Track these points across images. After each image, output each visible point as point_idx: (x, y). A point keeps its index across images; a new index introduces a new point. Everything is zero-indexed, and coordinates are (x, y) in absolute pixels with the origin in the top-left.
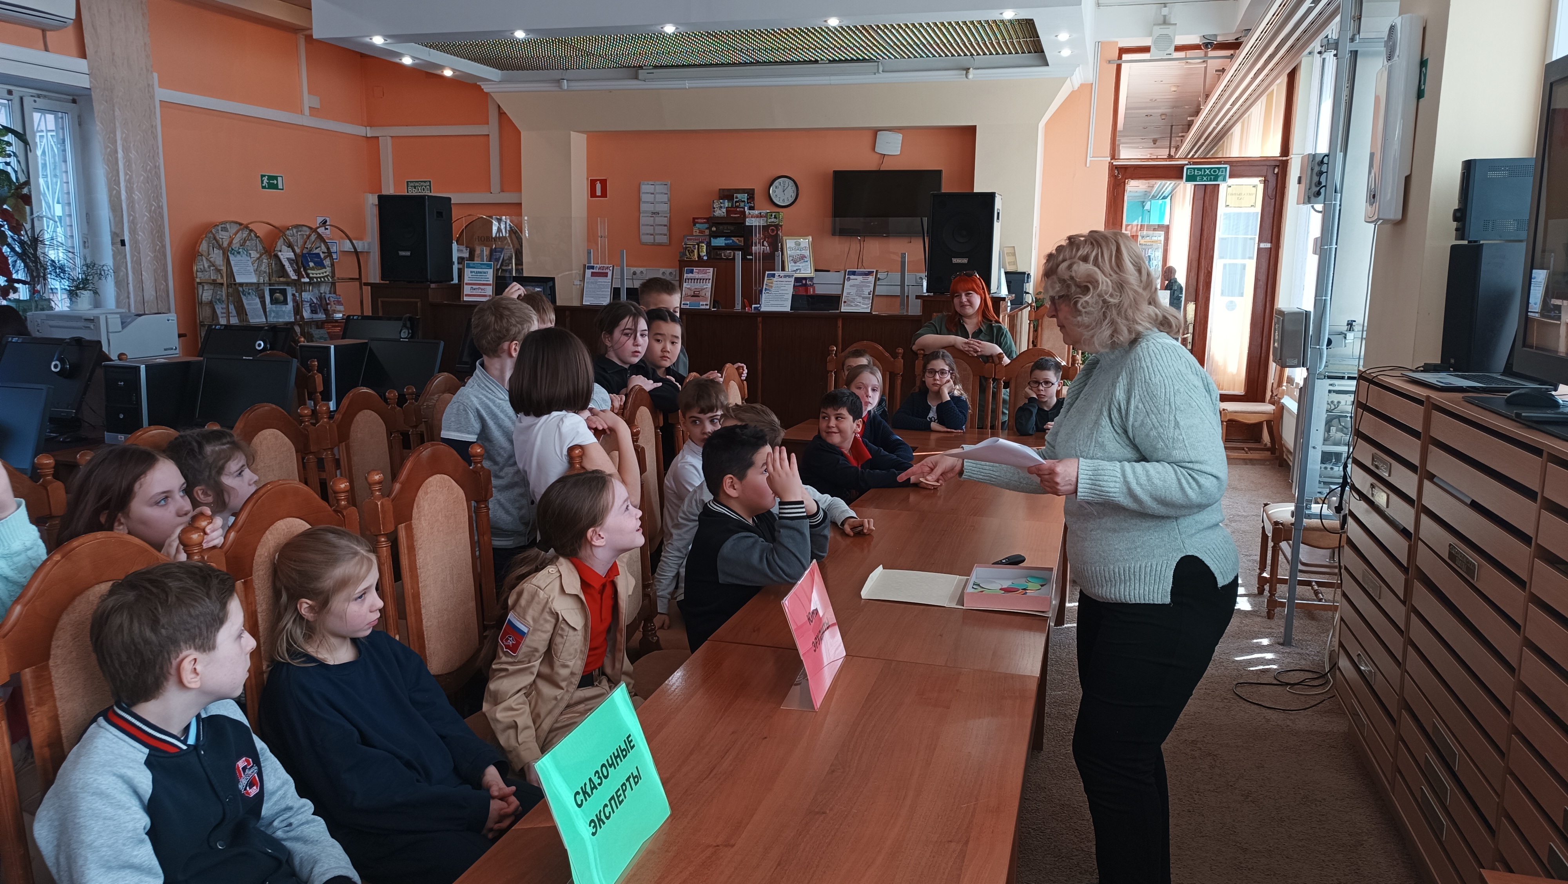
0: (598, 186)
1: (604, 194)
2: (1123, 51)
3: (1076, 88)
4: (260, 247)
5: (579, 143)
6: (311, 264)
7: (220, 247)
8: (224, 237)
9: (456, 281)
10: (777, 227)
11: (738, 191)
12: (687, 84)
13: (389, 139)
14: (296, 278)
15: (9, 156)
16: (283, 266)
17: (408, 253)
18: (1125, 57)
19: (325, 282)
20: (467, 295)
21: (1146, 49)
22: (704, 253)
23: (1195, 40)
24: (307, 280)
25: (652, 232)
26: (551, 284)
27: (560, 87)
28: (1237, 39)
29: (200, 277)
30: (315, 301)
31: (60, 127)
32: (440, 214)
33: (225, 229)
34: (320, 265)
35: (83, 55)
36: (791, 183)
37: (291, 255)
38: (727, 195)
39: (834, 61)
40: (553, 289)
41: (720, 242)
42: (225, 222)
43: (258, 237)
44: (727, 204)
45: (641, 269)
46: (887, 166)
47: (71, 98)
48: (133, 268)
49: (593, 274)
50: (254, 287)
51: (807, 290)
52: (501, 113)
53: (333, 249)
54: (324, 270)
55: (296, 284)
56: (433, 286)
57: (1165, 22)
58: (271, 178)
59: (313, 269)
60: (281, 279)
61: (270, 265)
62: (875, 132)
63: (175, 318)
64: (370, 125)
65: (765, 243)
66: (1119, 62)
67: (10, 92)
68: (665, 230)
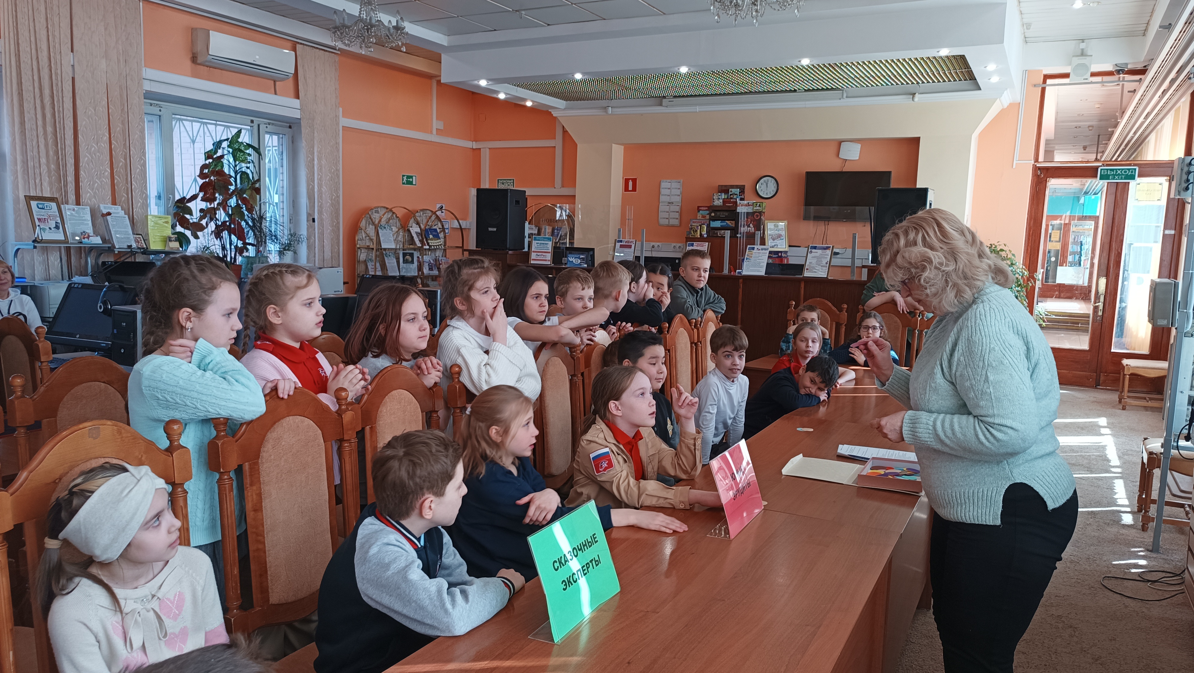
0: (631, 183)
1: (634, 189)
2: (1047, 77)
3: (1005, 106)
4: (398, 224)
5: (618, 152)
6: (431, 236)
7: (373, 224)
8: (376, 217)
9: (526, 249)
10: (761, 213)
11: (733, 187)
12: (698, 109)
13: (488, 150)
14: (420, 245)
15: (249, 162)
16: (412, 237)
17: (495, 229)
18: (1049, 81)
19: (439, 249)
20: (533, 260)
21: (1066, 76)
22: (704, 232)
23: (1109, 68)
24: (427, 247)
25: (667, 217)
26: (591, 253)
27: (606, 112)
28: (1145, 67)
29: (359, 244)
30: (432, 262)
31: (281, 144)
32: (517, 202)
33: (377, 212)
34: (437, 237)
35: (297, 97)
36: (773, 181)
37: (418, 230)
38: (724, 189)
39: (809, 90)
40: (593, 256)
41: (717, 224)
42: (378, 207)
43: (397, 217)
44: (723, 196)
45: (658, 244)
46: (848, 168)
47: (288, 125)
48: (319, 237)
49: (621, 246)
50: (393, 251)
51: (782, 261)
52: (565, 132)
53: (446, 226)
54: (439, 241)
55: (420, 249)
56: (510, 252)
57: (1083, 54)
58: (408, 177)
59: (432, 239)
60: (411, 246)
61: (404, 236)
62: (840, 143)
63: (342, 271)
64: (476, 140)
65: (751, 225)
66: (1044, 86)
67: (252, 121)
68: (677, 215)
